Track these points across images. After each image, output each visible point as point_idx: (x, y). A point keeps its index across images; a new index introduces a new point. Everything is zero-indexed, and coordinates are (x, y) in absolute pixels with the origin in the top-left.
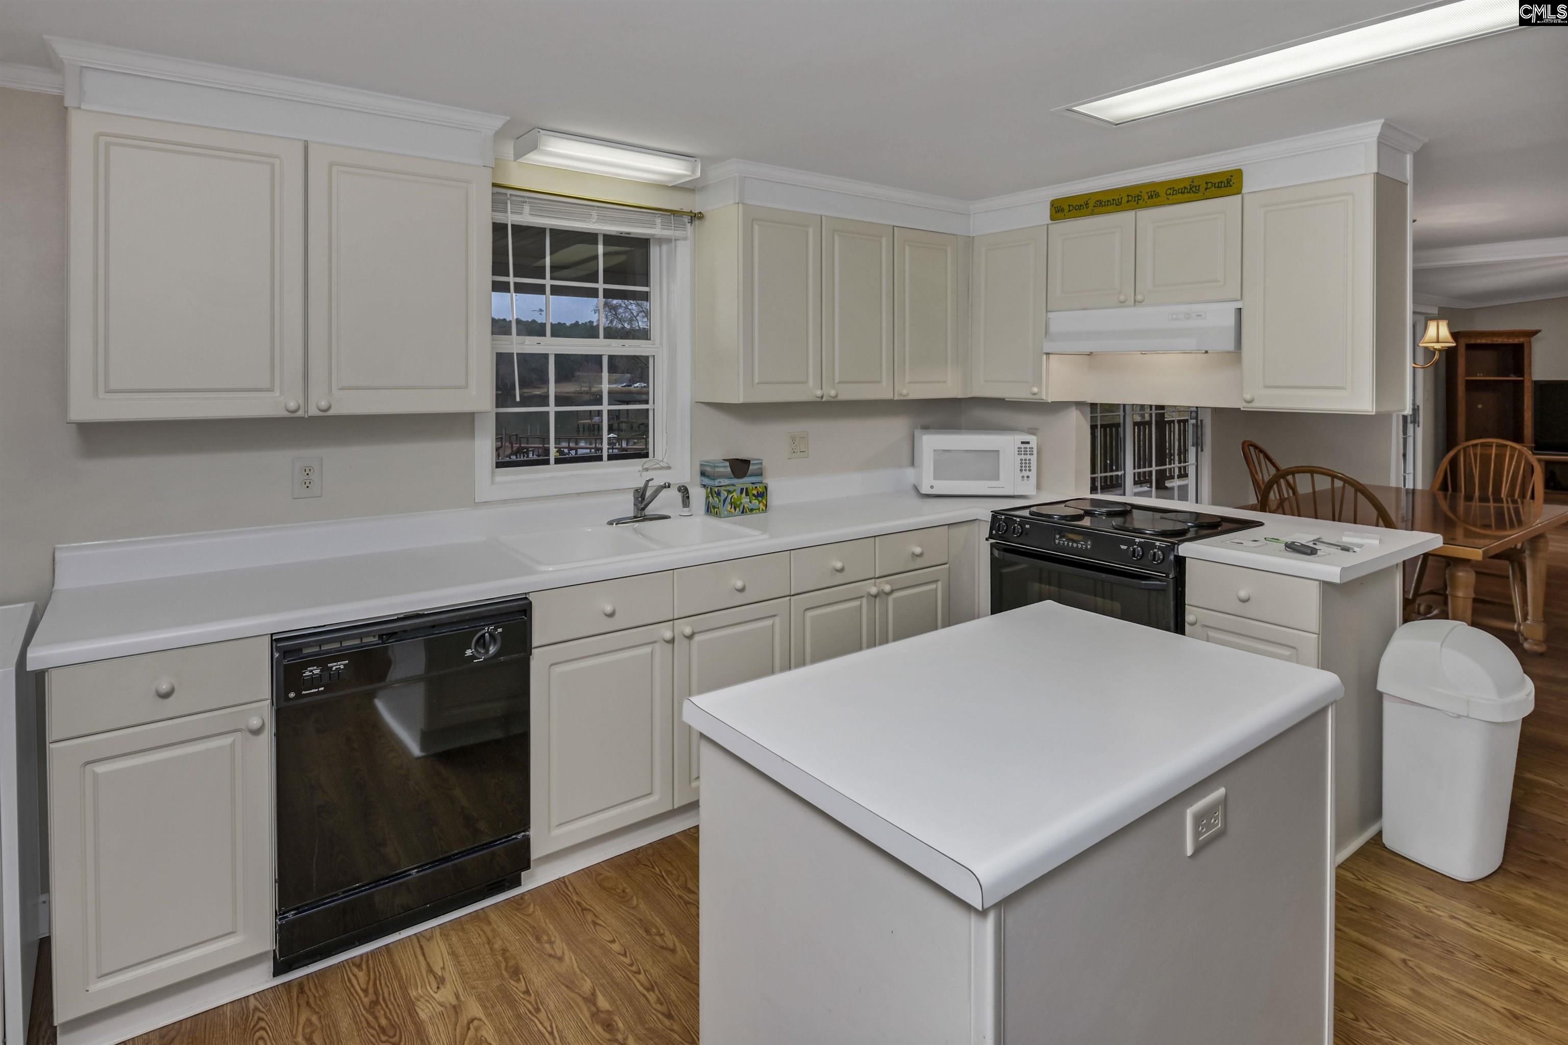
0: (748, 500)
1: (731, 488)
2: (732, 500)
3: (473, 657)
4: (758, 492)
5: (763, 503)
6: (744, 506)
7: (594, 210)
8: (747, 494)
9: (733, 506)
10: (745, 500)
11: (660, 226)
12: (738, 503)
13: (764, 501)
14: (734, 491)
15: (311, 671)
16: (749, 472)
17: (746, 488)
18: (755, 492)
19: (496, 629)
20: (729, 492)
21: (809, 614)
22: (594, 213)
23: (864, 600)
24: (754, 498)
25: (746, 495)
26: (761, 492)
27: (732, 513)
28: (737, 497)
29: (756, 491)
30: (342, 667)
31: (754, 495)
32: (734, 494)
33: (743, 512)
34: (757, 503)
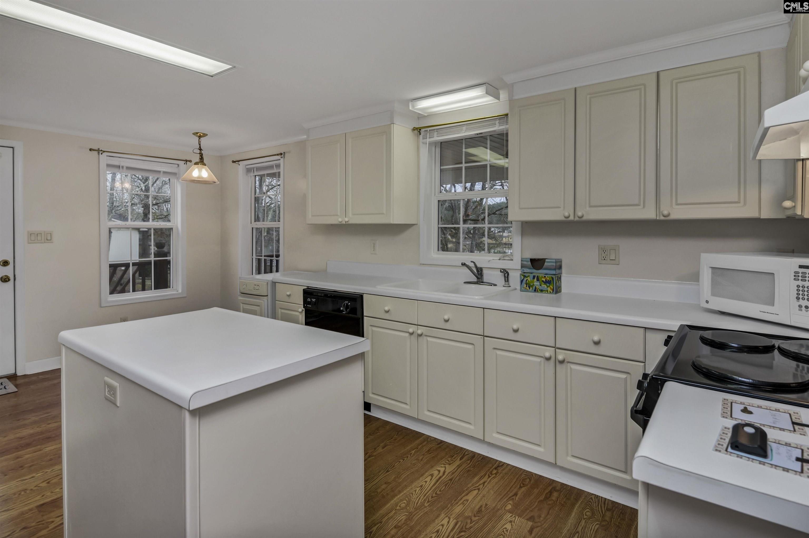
0: (539, 284)
1: (527, 275)
2: (527, 282)
3: (343, 311)
4: (546, 280)
5: (551, 288)
6: (536, 287)
7: (465, 126)
8: (538, 280)
9: (528, 286)
10: (536, 283)
11: (498, 125)
12: (532, 284)
13: (551, 286)
14: (529, 276)
15: (309, 299)
16: (544, 267)
17: (538, 276)
18: (544, 280)
22: (464, 128)
24: (543, 283)
25: (537, 281)
26: (548, 280)
27: (527, 290)
28: (531, 280)
29: (545, 279)
30: (314, 301)
31: (543, 281)
32: (528, 278)
33: (535, 291)
34: (546, 286)
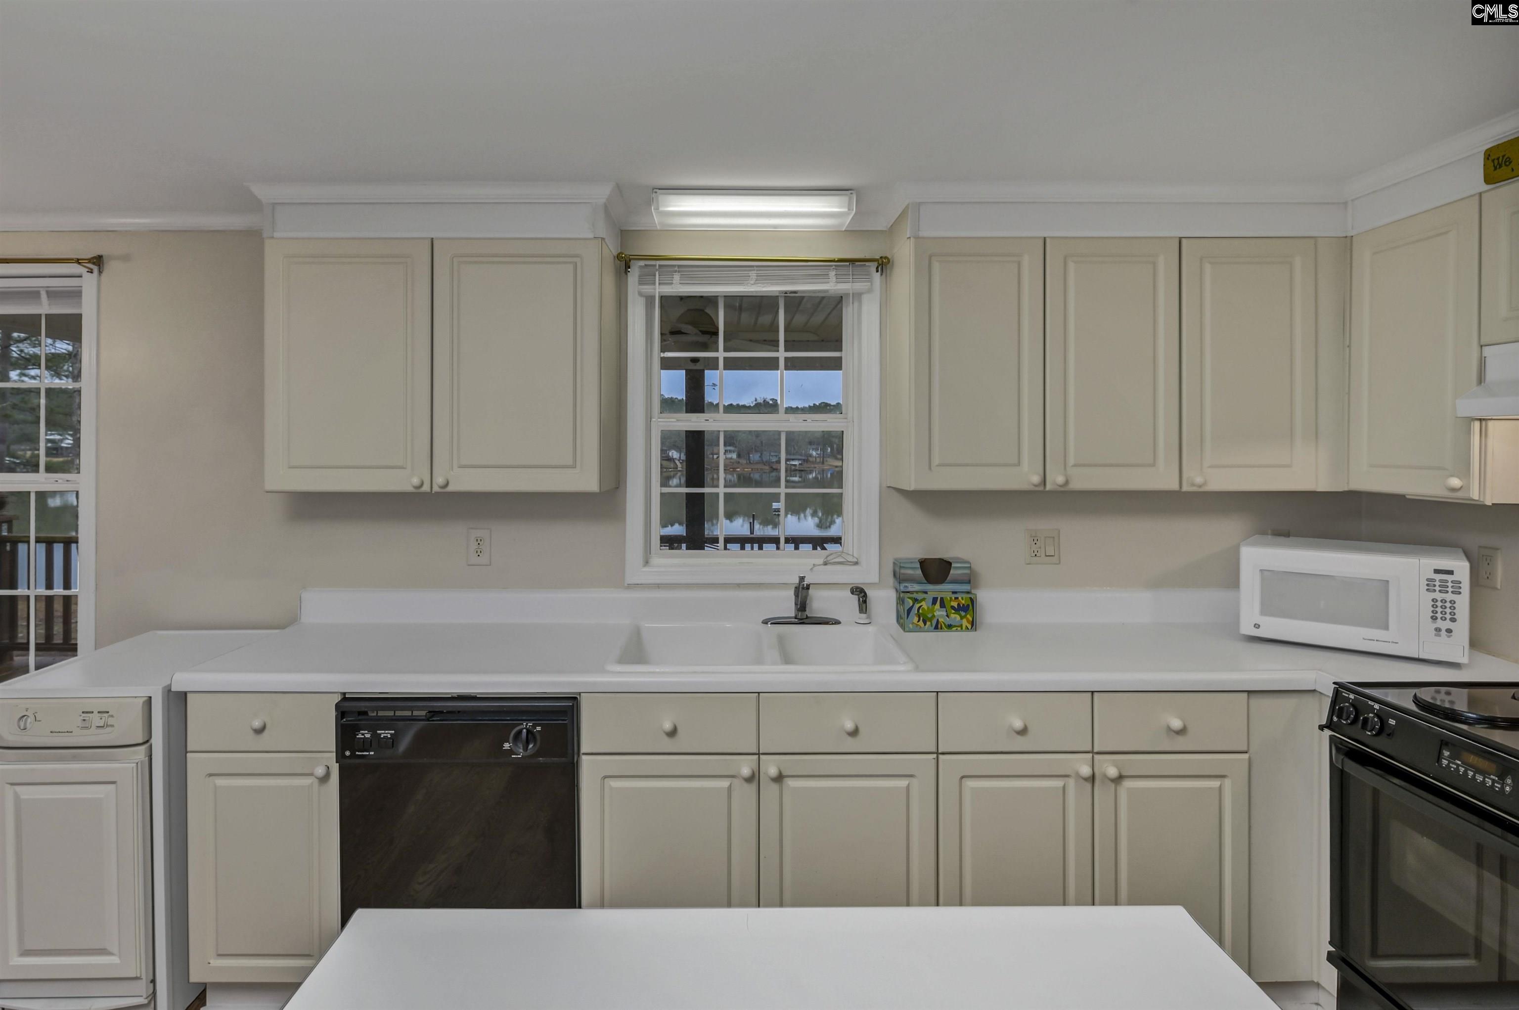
0: (945, 613)
1: (920, 596)
2: (921, 611)
3: (511, 752)
4: (959, 605)
5: (968, 621)
6: (938, 620)
7: (754, 270)
8: (943, 605)
9: (921, 618)
10: (939, 613)
11: (834, 279)
12: (930, 616)
13: (968, 616)
14: (924, 599)
15: (363, 734)
16: (948, 578)
17: (942, 599)
18: (955, 604)
19: (534, 726)
20: (916, 600)
21: (970, 784)
22: (753, 274)
23: (1071, 783)
24: (953, 611)
25: (941, 607)
26: (963, 605)
27: (921, 627)
28: (928, 608)
29: (957, 603)
30: (389, 736)
31: (953, 607)
32: (923, 603)
33: (936, 628)
34: (958, 617)
